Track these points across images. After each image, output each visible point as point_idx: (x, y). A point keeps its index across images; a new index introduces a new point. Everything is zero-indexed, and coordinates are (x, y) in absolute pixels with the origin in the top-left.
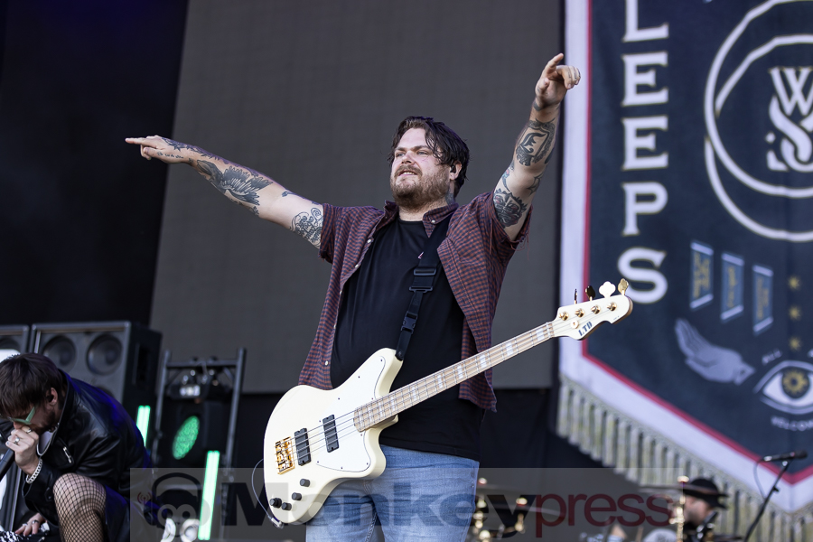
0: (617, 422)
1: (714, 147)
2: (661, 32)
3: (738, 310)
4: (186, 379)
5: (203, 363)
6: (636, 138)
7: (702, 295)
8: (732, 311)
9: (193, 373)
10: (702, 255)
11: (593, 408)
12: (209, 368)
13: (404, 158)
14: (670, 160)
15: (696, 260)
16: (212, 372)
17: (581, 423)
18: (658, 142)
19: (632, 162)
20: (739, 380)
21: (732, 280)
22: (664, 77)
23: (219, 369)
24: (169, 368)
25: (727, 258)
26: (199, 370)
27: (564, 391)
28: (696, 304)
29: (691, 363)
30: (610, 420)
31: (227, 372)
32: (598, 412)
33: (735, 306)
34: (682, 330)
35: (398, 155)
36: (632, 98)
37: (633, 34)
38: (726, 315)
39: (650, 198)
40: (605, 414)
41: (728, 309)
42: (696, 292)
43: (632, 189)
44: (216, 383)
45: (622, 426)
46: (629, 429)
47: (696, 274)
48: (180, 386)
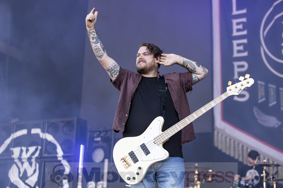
0: (234, 142)
1: (264, 48)
2: (244, 11)
3: (275, 103)
4: (96, 135)
5: (101, 129)
6: (237, 47)
7: (262, 98)
8: (273, 103)
9: (98, 133)
10: (261, 84)
11: (226, 138)
12: (103, 131)
13: (140, 57)
14: (249, 53)
15: (259, 86)
16: (104, 133)
17: (222, 143)
18: (244, 48)
19: (236, 55)
20: (276, 126)
21: (272, 93)
22: (246, 26)
23: (107, 131)
24: (90, 132)
25: (270, 85)
26: (100, 132)
27: (216, 132)
28: (260, 101)
29: (259, 121)
30: (232, 141)
31: (109, 132)
32: (228, 139)
33: (274, 101)
34: (255, 110)
35: (138, 56)
36: (235, 34)
37: (235, 12)
38: (271, 105)
39: (242, 66)
40: (230, 140)
41: (271, 103)
42: (260, 97)
43: (236, 64)
44: (106, 136)
45: (236, 143)
46: (238, 144)
47: (259, 91)
48: (94, 137)
